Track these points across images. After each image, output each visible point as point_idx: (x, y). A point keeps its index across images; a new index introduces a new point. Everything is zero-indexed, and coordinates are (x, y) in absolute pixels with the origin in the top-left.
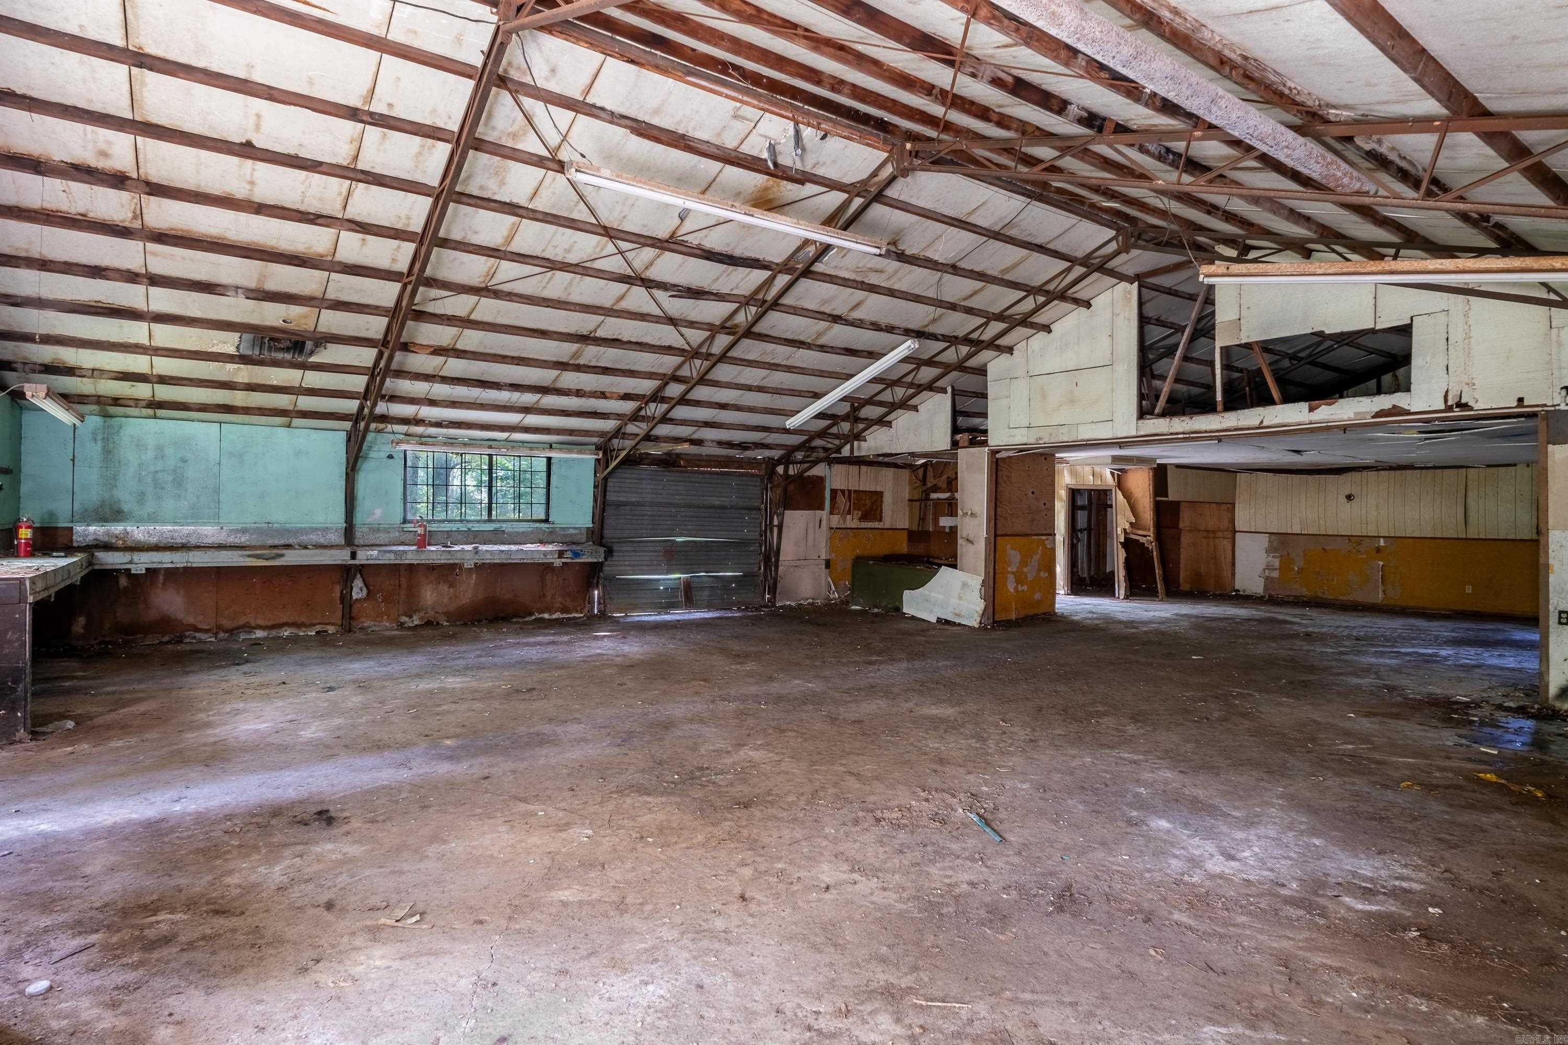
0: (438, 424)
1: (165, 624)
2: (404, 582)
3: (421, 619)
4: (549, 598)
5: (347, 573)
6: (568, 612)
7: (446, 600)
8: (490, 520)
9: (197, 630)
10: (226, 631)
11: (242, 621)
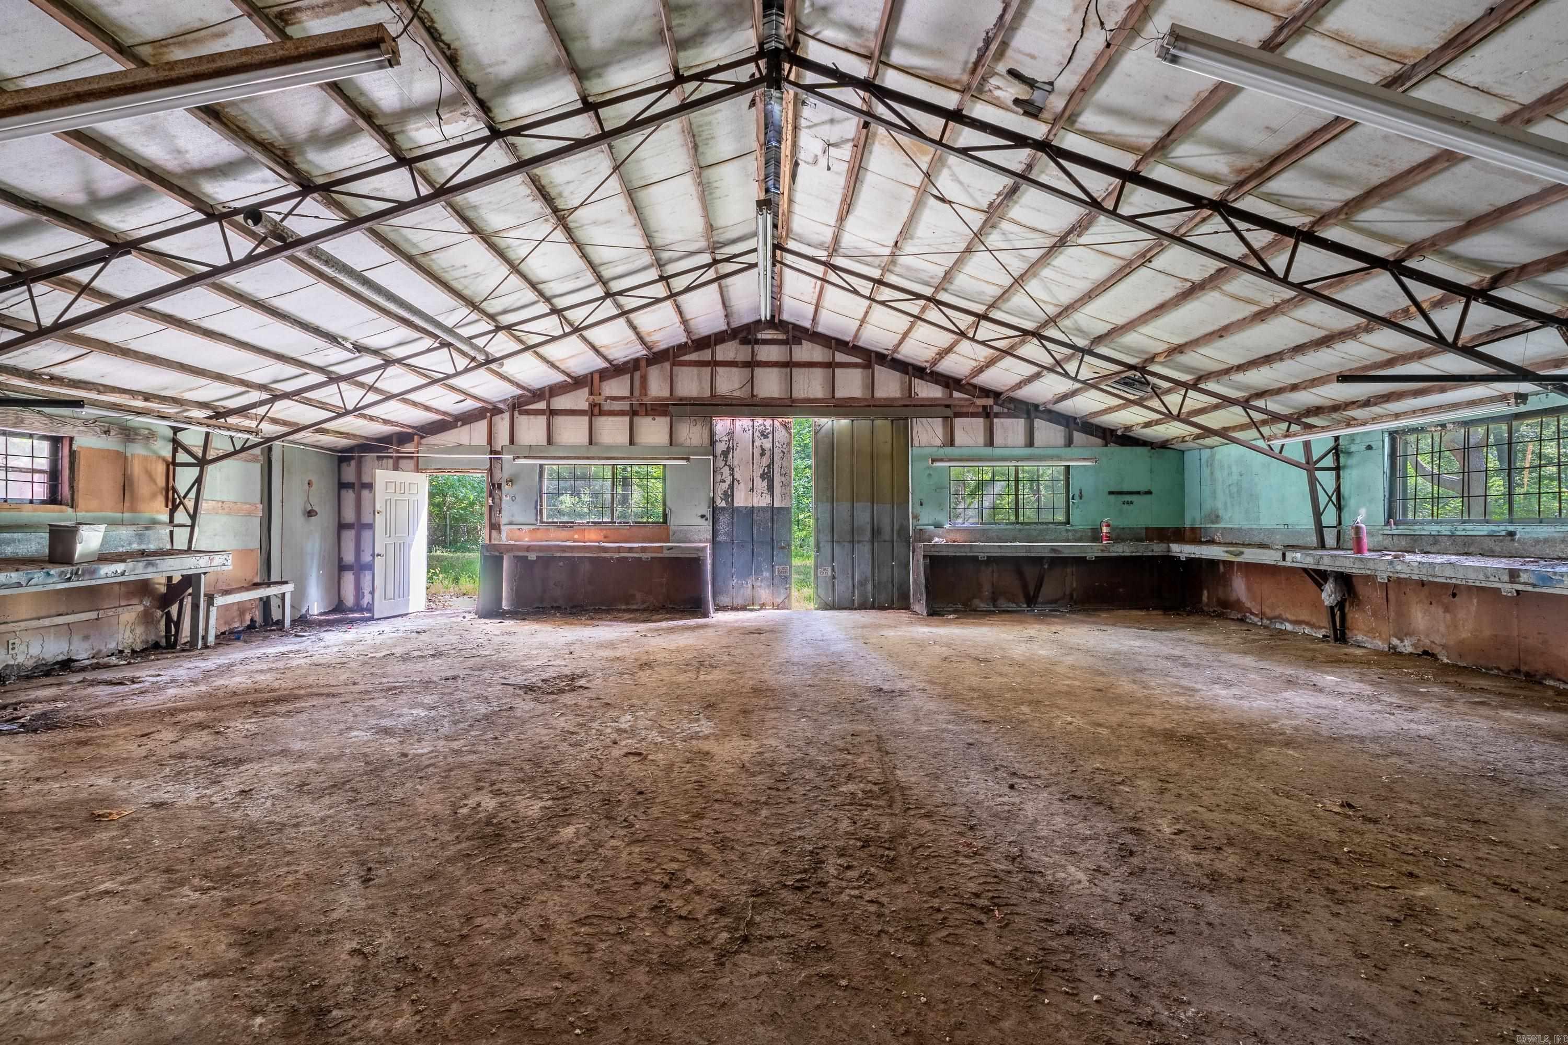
1: (1236, 605)
3: (1415, 646)
5: (1320, 577)
7: (1442, 629)
9: (1252, 613)
10: (1268, 619)
11: (1277, 613)
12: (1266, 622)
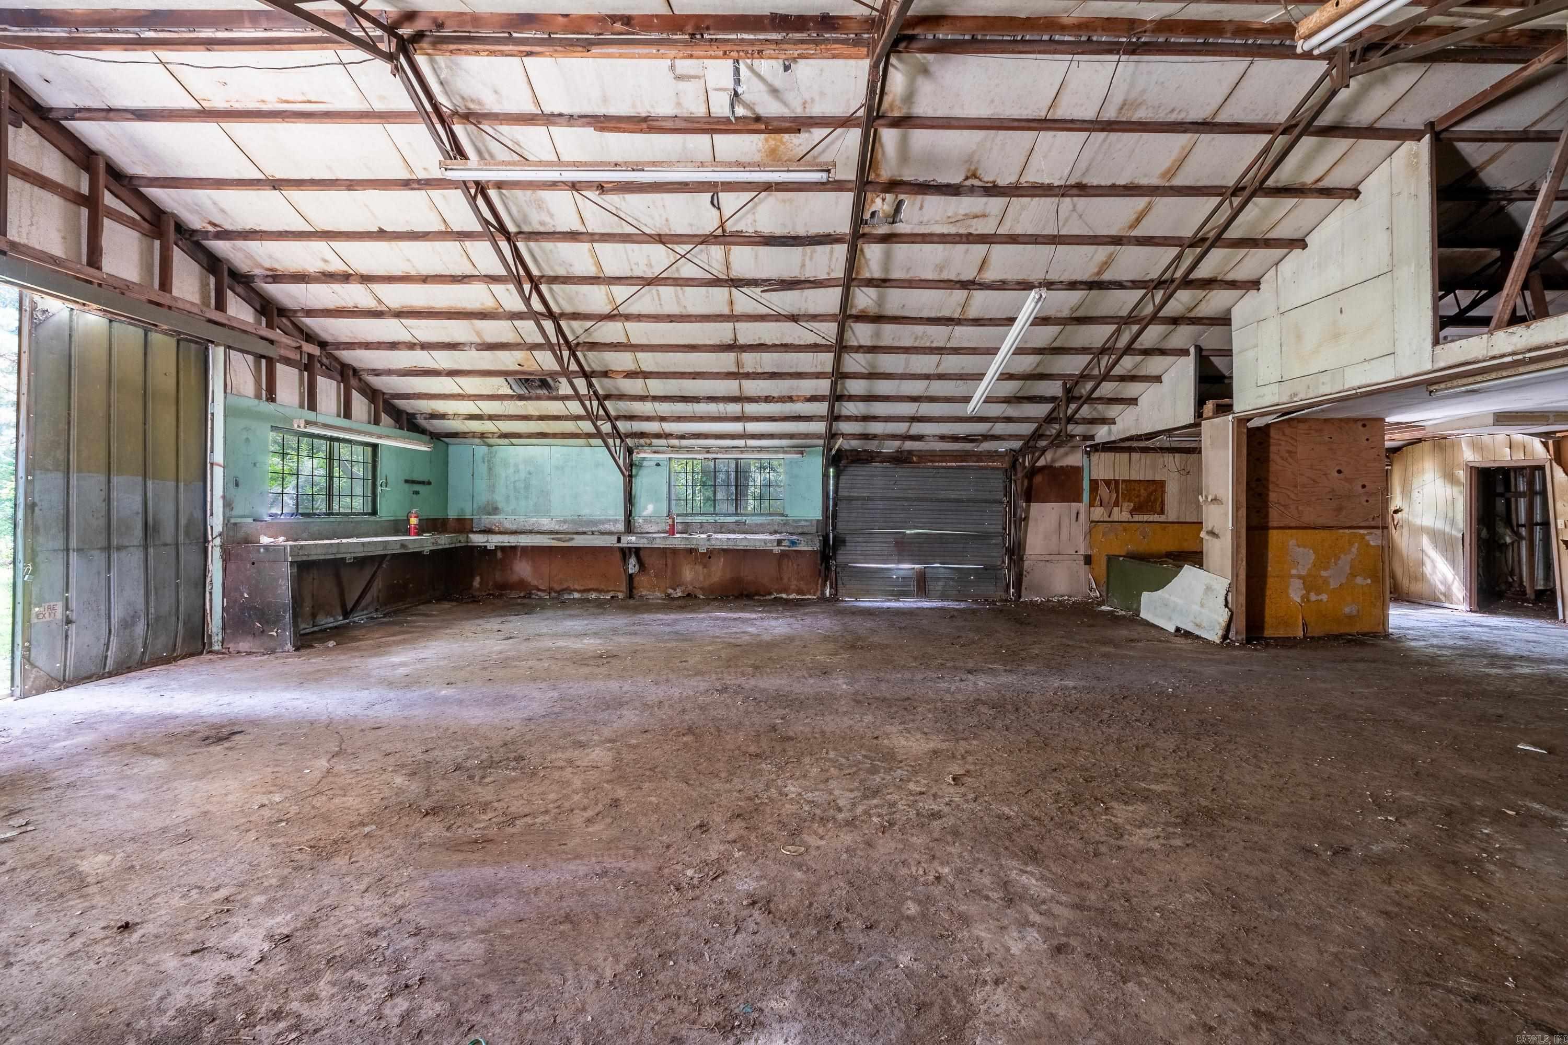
0: (682, 437)
1: (522, 585)
2: (670, 562)
3: (683, 592)
4: (785, 580)
5: (625, 553)
6: (803, 594)
7: (701, 578)
8: (736, 514)
9: (539, 590)
10: (556, 592)
11: (565, 586)
12: (553, 594)
